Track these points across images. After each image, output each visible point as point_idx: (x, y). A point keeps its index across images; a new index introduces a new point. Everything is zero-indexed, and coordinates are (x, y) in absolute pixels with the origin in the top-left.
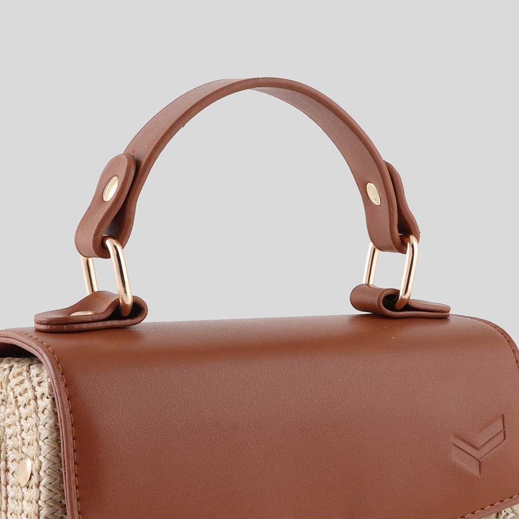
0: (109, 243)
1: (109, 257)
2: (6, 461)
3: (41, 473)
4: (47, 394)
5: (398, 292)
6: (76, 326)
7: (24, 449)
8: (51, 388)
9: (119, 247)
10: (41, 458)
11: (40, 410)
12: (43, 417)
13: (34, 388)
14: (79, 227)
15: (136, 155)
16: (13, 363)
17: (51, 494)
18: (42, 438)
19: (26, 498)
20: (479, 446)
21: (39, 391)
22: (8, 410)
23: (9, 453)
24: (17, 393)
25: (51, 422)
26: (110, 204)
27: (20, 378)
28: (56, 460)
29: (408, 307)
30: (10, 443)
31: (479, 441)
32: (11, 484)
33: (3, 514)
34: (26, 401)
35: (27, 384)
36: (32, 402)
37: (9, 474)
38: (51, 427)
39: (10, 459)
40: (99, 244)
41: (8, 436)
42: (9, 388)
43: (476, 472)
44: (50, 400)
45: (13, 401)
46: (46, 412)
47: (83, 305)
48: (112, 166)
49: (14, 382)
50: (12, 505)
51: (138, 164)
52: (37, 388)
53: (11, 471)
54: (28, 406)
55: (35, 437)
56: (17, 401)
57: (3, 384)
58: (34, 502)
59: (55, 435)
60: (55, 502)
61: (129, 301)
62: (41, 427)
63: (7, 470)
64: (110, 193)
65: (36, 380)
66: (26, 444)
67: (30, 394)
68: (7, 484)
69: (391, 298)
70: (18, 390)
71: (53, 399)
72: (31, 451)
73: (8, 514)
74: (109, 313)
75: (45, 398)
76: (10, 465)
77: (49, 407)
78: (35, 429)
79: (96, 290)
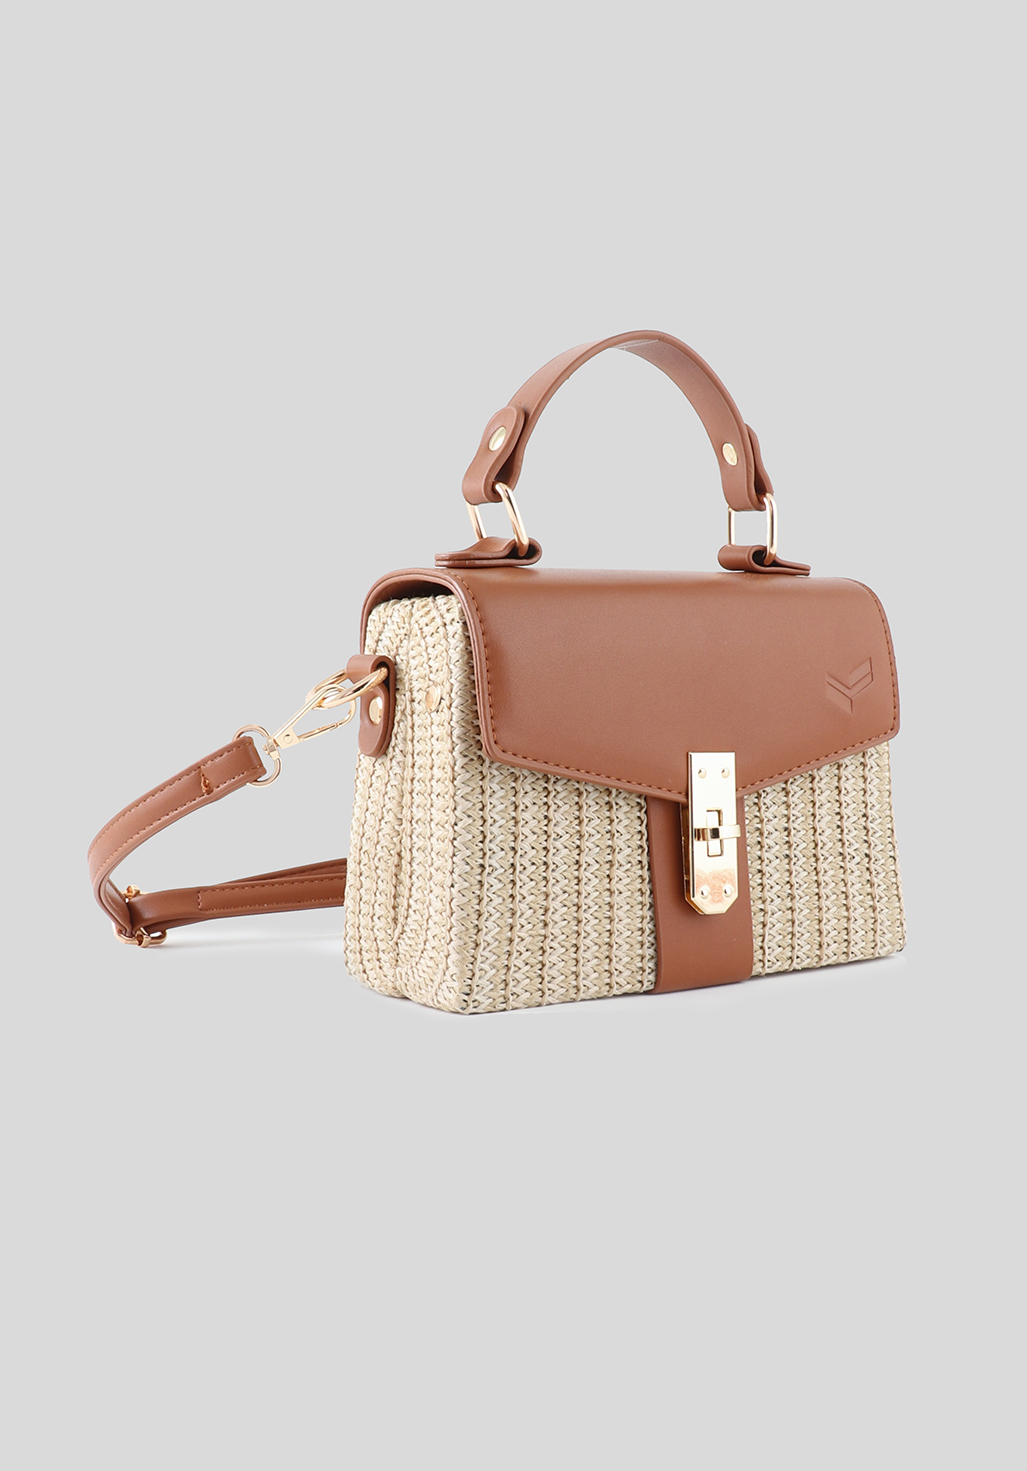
0: (500, 488)
1: (501, 500)
2: (411, 691)
3: (453, 695)
4: (457, 619)
5: (765, 548)
6: (478, 562)
7: (432, 677)
8: (462, 612)
9: (509, 491)
10: (452, 681)
11: (450, 635)
12: (453, 642)
13: (442, 616)
14: (466, 476)
15: (523, 405)
16: (412, 600)
17: (463, 715)
18: (453, 661)
19: (436, 723)
20: (850, 686)
21: (448, 617)
22: (412, 643)
23: (414, 683)
24: (423, 625)
25: (462, 645)
26: (497, 455)
27: (426, 609)
28: (467, 682)
29: (775, 563)
30: (414, 674)
31: (852, 679)
32: (417, 712)
33: (409, 743)
34: (433, 630)
35: (434, 613)
36: (442, 629)
37: (415, 704)
38: (462, 650)
39: (415, 690)
40: (489, 488)
41: (413, 667)
42: (413, 621)
43: (848, 710)
44: (461, 624)
45: (419, 632)
46: (457, 636)
47: (477, 547)
48: (499, 418)
49: (417, 615)
50: (418, 733)
51: (526, 416)
52: (446, 615)
53: (417, 701)
54: (435, 634)
55: (445, 662)
56: (422, 632)
57: (406, 619)
58: (446, 724)
59: (466, 657)
60: (467, 722)
61: (525, 542)
62: (451, 651)
63: (413, 701)
64: (498, 443)
65: (443, 608)
66: (434, 671)
67: (439, 621)
68: (413, 713)
69: (760, 555)
70: (423, 621)
71: (465, 623)
72: (441, 677)
73: (415, 742)
74: (506, 553)
75: (455, 623)
76: (415, 694)
77: (460, 631)
78: (444, 654)
79: (485, 536)
